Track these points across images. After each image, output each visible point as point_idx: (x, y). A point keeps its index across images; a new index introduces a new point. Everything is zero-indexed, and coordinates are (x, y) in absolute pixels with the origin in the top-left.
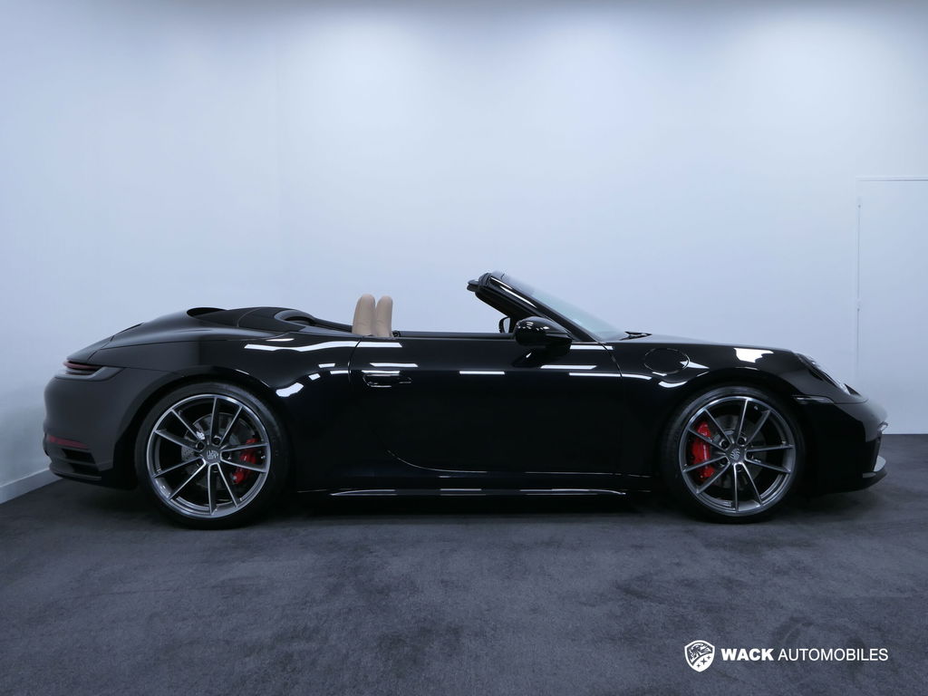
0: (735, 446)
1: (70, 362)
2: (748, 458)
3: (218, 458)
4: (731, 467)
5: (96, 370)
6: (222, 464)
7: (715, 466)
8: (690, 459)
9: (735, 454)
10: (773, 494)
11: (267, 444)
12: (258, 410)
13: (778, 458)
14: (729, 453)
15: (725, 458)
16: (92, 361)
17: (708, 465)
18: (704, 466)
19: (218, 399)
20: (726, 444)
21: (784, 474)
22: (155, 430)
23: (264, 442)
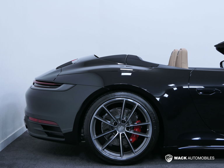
1: (36, 81)
3: (124, 130)
5: (60, 86)
6: (126, 133)
11: (150, 123)
12: (146, 106)
16: (56, 81)
19: (126, 101)
22: (94, 116)
23: (148, 122)
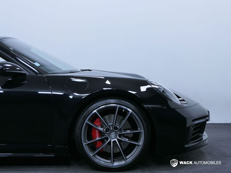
0: (112, 131)
2: (119, 137)
4: (110, 141)
7: (102, 141)
8: (90, 137)
9: (113, 135)
10: (130, 158)
13: (136, 137)
14: (109, 134)
15: (107, 137)
17: (99, 140)
18: (96, 141)
20: (107, 130)
21: (139, 145)
